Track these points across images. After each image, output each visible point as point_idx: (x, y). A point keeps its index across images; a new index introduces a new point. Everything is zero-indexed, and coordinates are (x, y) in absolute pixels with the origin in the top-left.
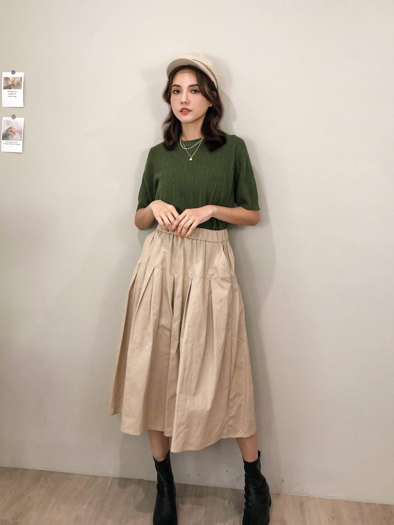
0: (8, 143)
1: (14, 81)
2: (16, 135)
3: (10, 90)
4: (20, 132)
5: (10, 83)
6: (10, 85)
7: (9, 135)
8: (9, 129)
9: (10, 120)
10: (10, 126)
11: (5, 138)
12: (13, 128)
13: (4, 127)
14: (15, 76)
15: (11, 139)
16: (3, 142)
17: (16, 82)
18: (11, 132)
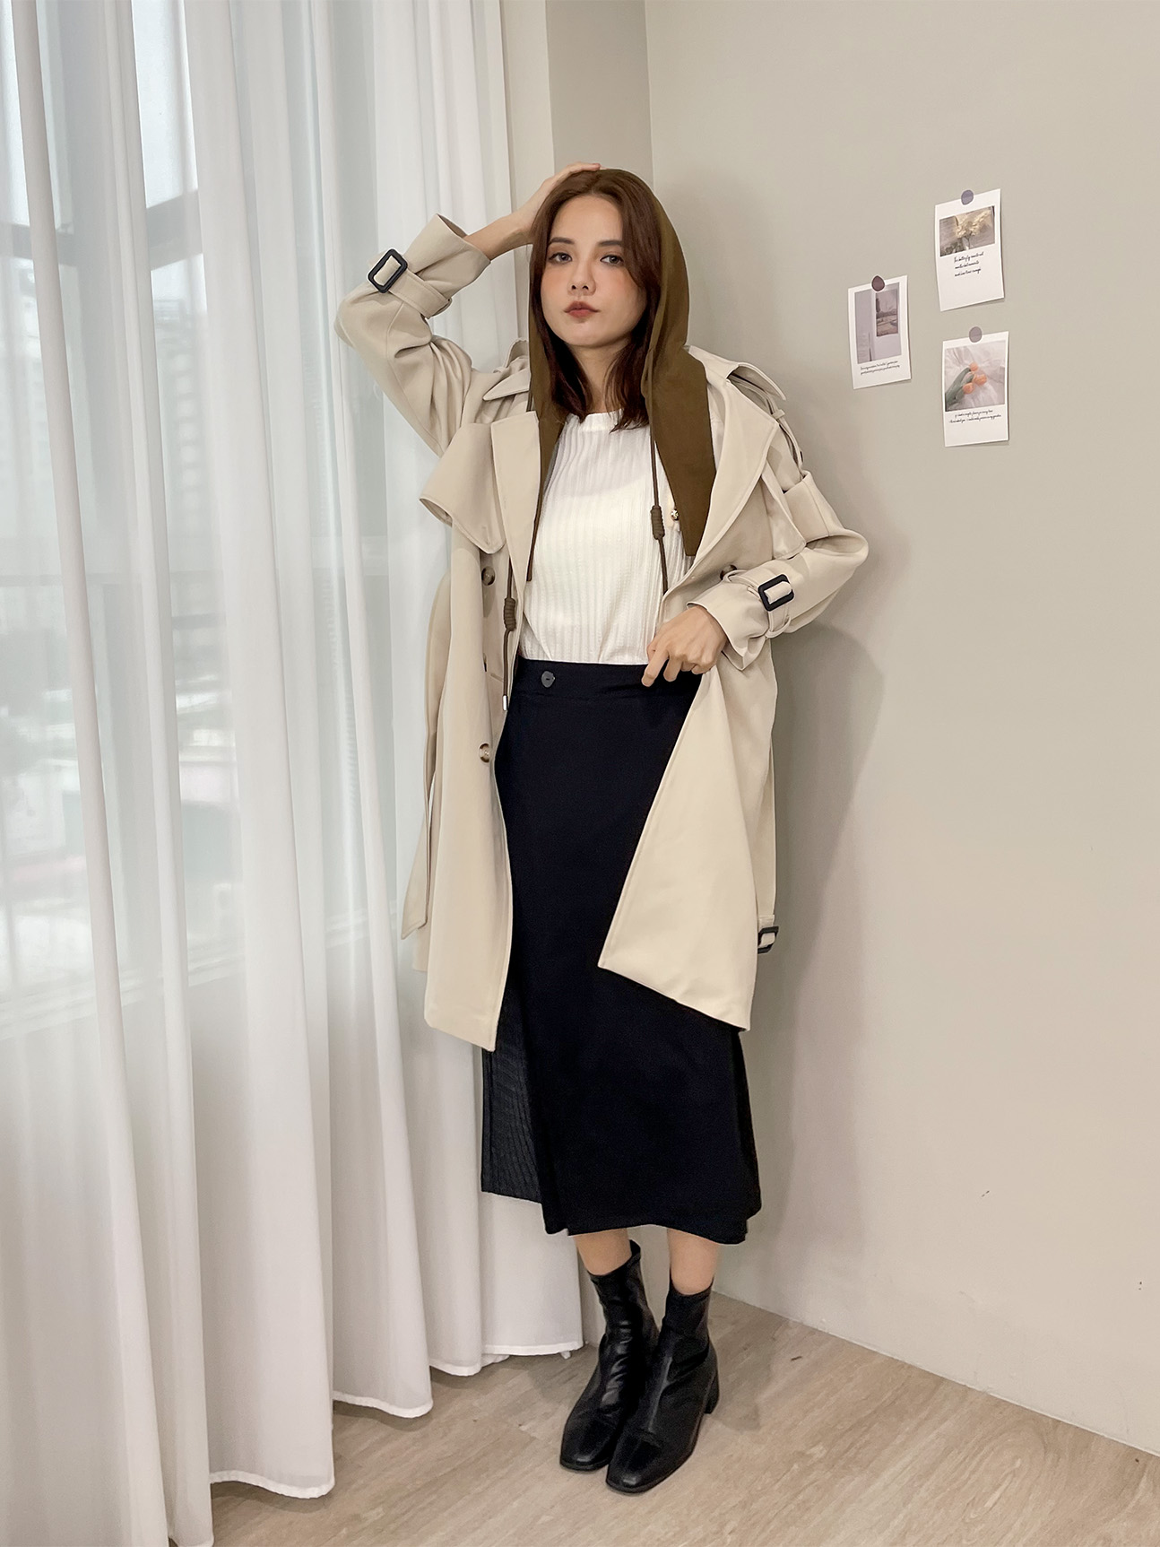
0: (962, 418)
1: (970, 224)
2: (985, 388)
3: (959, 255)
4: (997, 378)
5: (960, 233)
6: (960, 239)
7: (965, 393)
8: (966, 373)
9: (965, 347)
10: (967, 363)
11: (955, 403)
12: (975, 369)
13: (948, 370)
14: (971, 207)
15: (973, 403)
16: (951, 415)
17: (977, 227)
18: (970, 382)
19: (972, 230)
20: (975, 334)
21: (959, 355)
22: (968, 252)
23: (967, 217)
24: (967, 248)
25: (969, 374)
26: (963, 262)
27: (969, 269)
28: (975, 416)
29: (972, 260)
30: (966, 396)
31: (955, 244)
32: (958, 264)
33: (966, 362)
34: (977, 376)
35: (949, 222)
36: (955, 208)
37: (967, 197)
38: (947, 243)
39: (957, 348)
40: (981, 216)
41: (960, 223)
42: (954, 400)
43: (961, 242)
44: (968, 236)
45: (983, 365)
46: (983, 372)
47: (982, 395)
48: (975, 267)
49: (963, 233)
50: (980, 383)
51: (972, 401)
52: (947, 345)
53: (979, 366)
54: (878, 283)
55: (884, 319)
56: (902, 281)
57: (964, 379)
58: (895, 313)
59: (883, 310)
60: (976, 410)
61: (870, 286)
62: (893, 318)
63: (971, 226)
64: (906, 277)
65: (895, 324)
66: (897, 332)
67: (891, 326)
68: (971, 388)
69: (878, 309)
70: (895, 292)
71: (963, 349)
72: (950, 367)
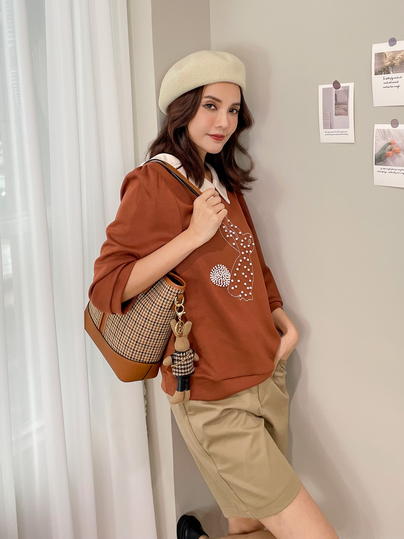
0: (385, 170)
1: (394, 58)
2: (400, 156)
3: (386, 76)
5: (387, 63)
6: (387, 66)
7: (387, 157)
8: (388, 146)
9: (388, 130)
10: (389, 140)
11: (381, 161)
12: (394, 144)
13: (377, 141)
14: (395, 48)
15: (392, 163)
16: (377, 168)
17: (398, 61)
18: (391, 150)
19: (395, 62)
20: (395, 123)
21: (385, 134)
22: (391, 75)
23: (392, 54)
24: (392, 72)
25: (389, 147)
26: (389, 81)
27: (392, 85)
28: (393, 171)
29: (394, 80)
30: (388, 159)
31: (385, 69)
32: (386, 81)
33: (388, 138)
34: (395, 148)
35: (380, 56)
36: (384, 47)
37: (392, 42)
38: (379, 67)
39: (383, 130)
40: (400, 54)
41: (387, 57)
42: (380, 159)
43: (388, 69)
44: (392, 66)
45: (399, 142)
46: (398, 146)
47: (397, 160)
48: (397, 84)
49: (389, 63)
50: (397, 153)
51: (391, 162)
52: (378, 127)
53: (396, 142)
54: (336, 85)
55: (340, 106)
56: (351, 85)
57: (387, 148)
58: (346, 104)
59: (339, 100)
60: (394, 168)
61: (331, 86)
62: (345, 106)
63: (395, 60)
64: (354, 83)
65: (346, 110)
66: (347, 115)
67: (344, 111)
68: (391, 154)
69: (336, 100)
70: (347, 91)
71: (386, 131)
72: (378, 140)
